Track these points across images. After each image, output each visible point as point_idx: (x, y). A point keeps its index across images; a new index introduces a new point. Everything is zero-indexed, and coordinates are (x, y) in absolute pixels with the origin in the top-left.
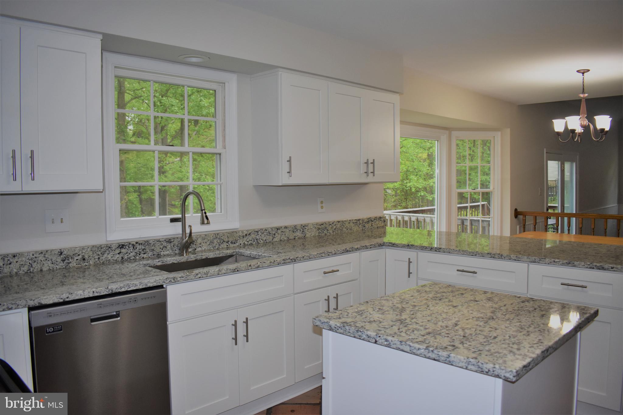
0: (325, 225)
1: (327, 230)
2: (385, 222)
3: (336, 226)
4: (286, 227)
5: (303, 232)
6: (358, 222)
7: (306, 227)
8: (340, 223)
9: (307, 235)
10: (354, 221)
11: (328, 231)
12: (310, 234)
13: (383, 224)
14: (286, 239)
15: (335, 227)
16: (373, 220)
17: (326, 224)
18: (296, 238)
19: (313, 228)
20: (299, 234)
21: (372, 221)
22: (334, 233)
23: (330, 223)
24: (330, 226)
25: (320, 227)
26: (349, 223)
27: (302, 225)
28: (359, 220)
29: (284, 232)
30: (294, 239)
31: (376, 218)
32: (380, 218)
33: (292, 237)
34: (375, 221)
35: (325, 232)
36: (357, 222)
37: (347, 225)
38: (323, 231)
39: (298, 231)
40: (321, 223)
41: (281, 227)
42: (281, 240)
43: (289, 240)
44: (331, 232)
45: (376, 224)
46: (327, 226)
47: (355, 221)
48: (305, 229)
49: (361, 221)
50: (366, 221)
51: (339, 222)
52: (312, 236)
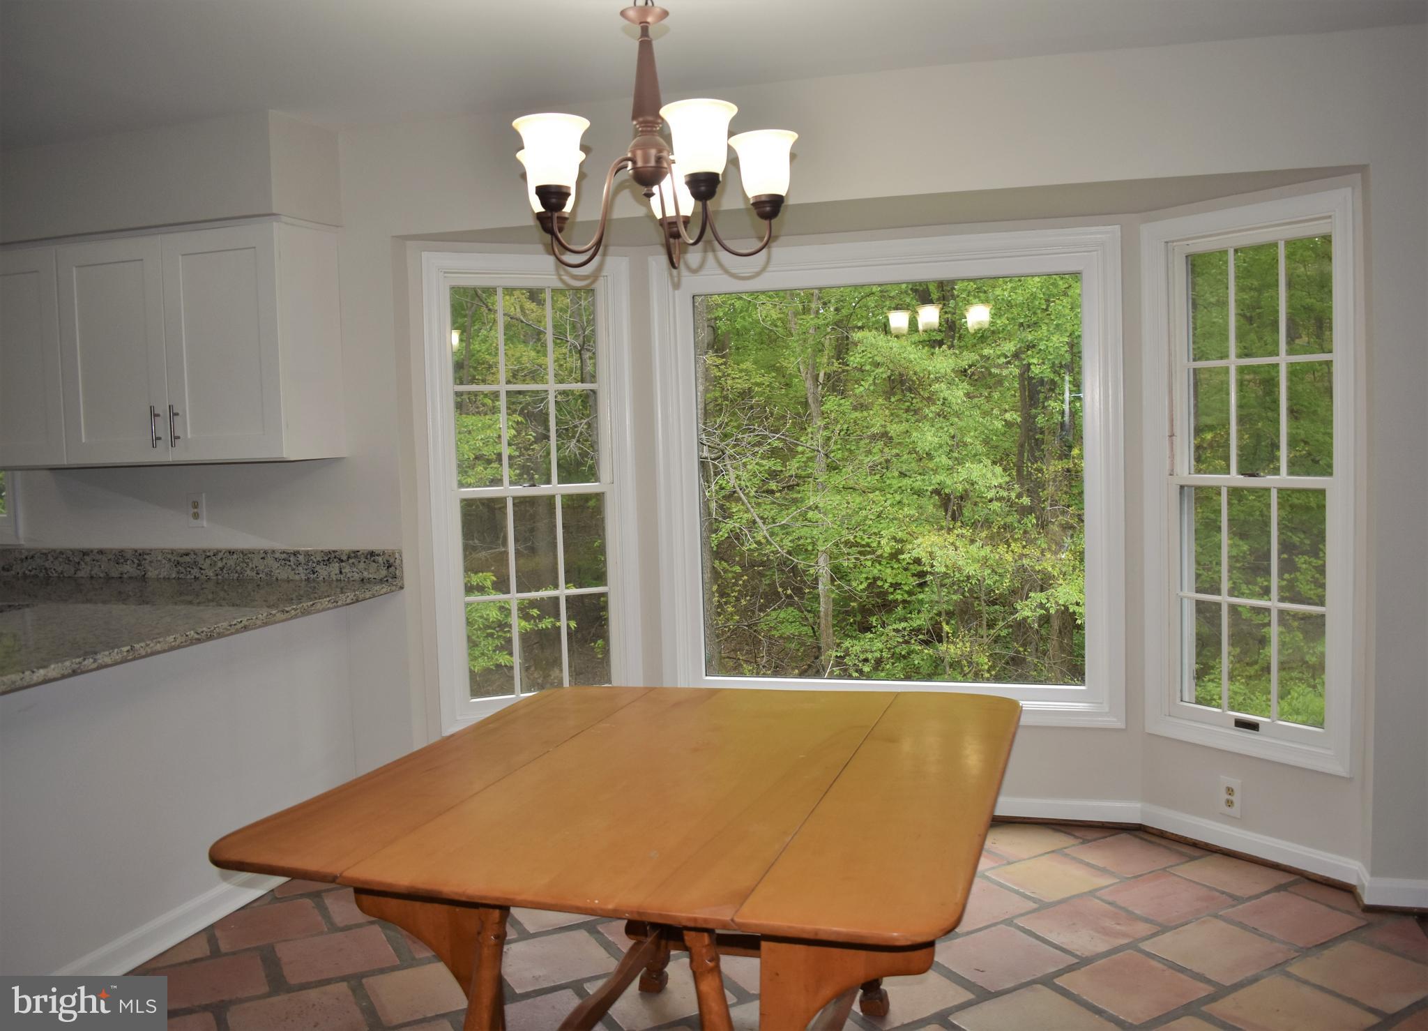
0: (193, 556)
1: (201, 569)
2: (392, 569)
3: (224, 561)
4: (101, 552)
5: (139, 565)
6: (292, 559)
7: (145, 556)
8: (235, 556)
9: (149, 574)
10: (277, 555)
11: (202, 571)
12: (156, 572)
13: (384, 572)
14: (102, 575)
15: (220, 564)
16: (344, 558)
17: (195, 554)
18: (125, 576)
19: (164, 561)
20: (129, 568)
21: (342, 561)
22: (220, 577)
23: (208, 554)
24: (208, 561)
25: (179, 559)
26: (263, 558)
27: (136, 551)
28: (295, 554)
29: (97, 561)
30: (120, 578)
31: (354, 554)
32: (372, 554)
33: (115, 574)
34: (351, 561)
35: (195, 572)
36: (289, 557)
37: (256, 561)
38: (188, 569)
39: (128, 562)
40: (182, 552)
41: (92, 551)
42: (92, 577)
43: (108, 578)
44: (211, 574)
45: (355, 569)
46: (200, 560)
47: (284, 556)
48: (145, 559)
49: (301, 558)
50: (319, 558)
51: (231, 552)
52: (161, 576)
